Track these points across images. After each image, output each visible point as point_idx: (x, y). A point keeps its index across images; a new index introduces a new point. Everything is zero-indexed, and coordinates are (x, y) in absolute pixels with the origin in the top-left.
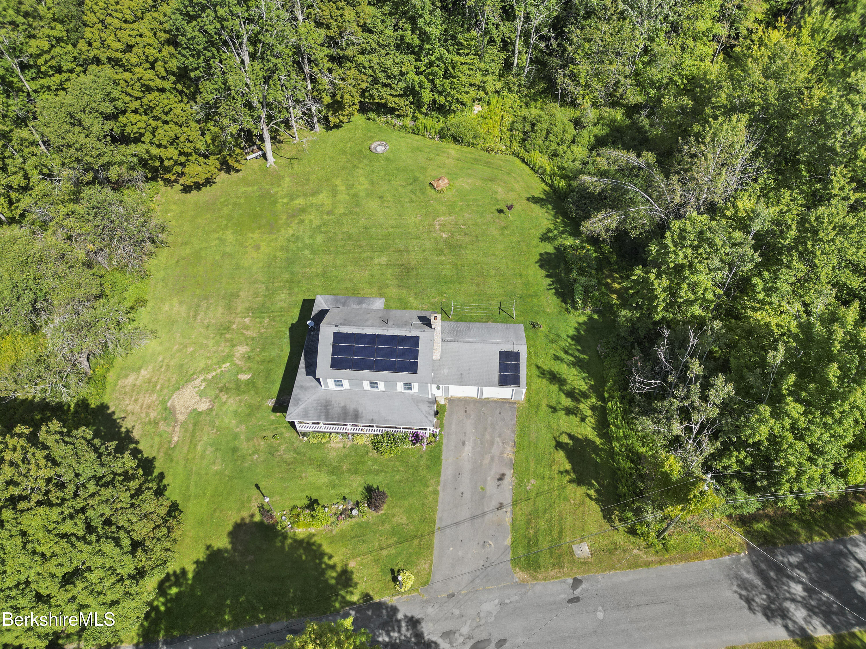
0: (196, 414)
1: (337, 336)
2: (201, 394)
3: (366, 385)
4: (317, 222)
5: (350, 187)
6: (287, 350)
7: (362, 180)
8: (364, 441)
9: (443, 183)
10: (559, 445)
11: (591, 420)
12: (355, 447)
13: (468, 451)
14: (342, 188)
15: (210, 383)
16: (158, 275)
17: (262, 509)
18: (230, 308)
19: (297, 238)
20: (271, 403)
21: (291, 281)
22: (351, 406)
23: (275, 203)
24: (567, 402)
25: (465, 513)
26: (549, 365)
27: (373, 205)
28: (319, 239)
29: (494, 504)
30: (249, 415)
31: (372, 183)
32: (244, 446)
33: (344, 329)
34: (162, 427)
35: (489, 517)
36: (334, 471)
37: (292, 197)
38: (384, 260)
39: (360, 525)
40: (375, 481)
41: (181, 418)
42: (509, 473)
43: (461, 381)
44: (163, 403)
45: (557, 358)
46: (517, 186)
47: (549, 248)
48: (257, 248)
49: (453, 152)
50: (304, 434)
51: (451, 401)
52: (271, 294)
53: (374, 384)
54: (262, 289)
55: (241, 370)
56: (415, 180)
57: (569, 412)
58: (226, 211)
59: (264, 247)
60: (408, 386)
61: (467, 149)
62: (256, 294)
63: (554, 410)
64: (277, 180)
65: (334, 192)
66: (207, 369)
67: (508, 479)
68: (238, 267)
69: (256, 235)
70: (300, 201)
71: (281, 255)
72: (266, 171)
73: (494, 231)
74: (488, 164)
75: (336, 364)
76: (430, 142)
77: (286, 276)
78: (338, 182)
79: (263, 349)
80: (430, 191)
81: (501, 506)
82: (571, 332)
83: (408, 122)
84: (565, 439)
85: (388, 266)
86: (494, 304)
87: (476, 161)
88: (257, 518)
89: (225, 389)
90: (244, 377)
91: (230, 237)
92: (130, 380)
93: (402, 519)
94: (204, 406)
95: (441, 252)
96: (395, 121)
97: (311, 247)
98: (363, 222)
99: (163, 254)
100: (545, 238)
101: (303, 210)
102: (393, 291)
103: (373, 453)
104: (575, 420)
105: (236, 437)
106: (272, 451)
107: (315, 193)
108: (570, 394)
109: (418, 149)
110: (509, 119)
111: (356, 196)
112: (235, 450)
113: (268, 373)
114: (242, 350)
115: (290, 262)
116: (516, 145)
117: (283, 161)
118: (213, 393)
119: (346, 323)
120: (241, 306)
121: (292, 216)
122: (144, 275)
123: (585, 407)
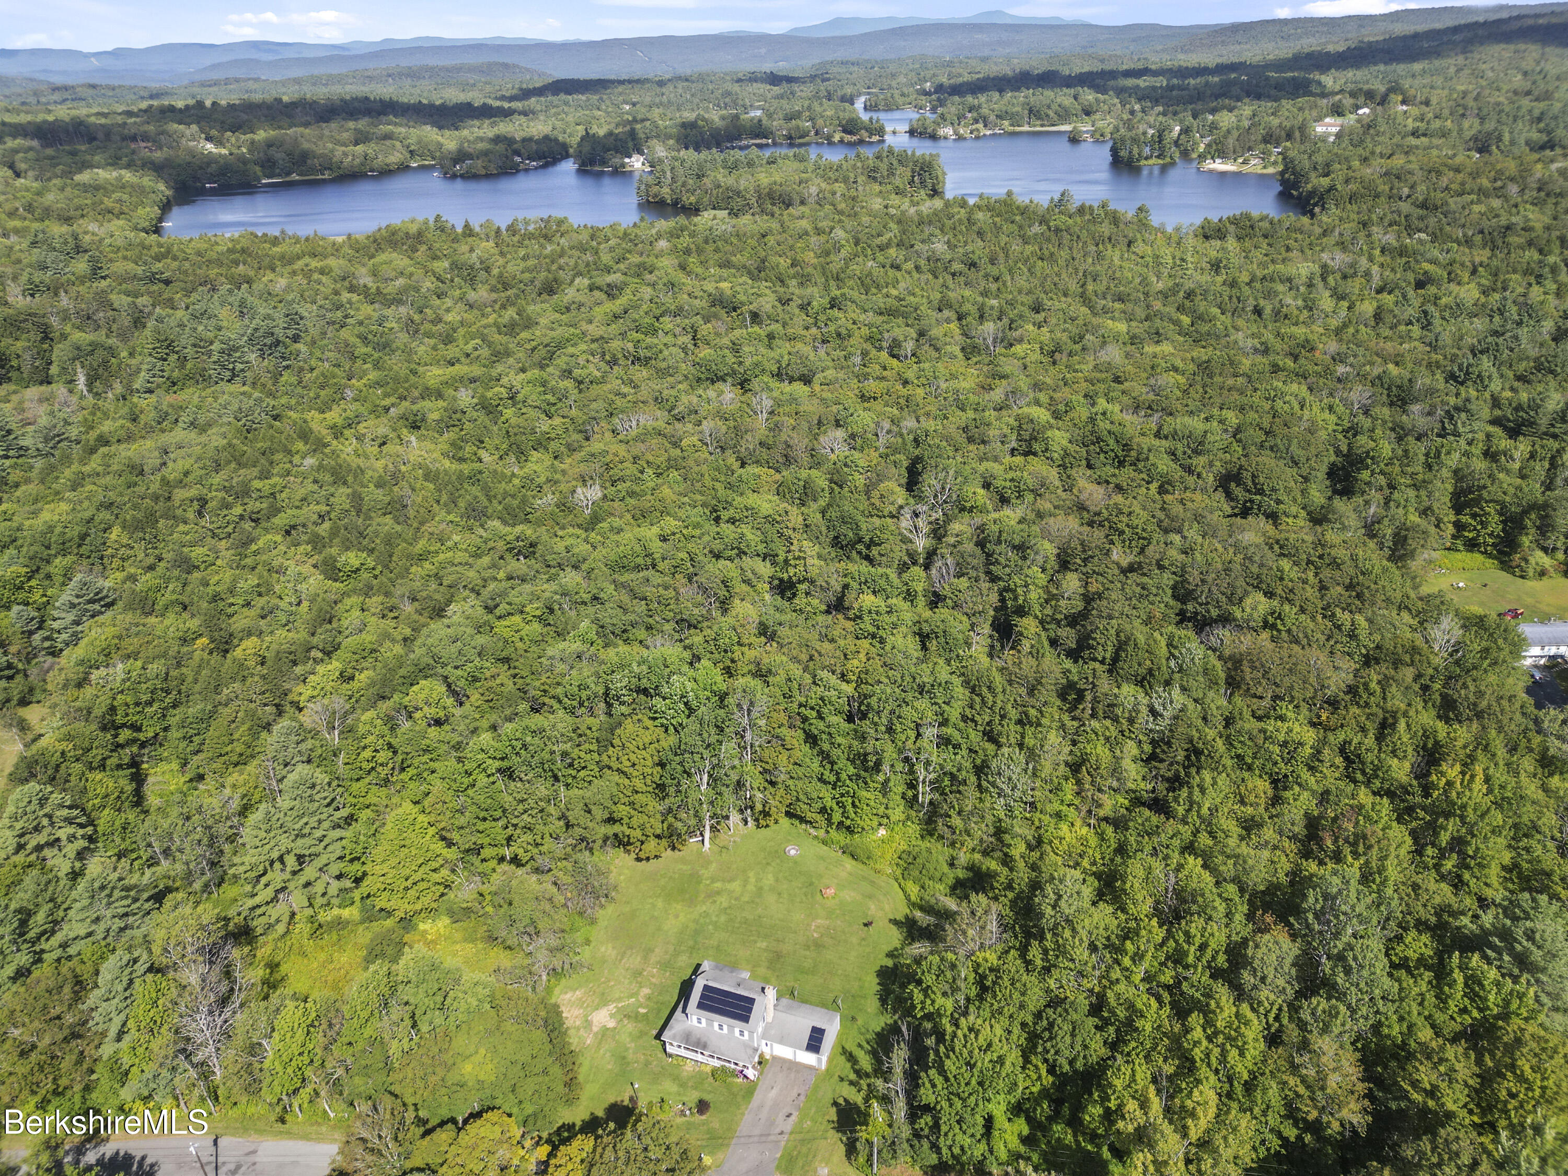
0: (605, 1031)
1: (706, 987)
2: (612, 1016)
3: (716, 1025)
4: (725, 905)
5: (759, 880)
6: (676, 998)
7: (770, 876)
8: (708, 1069)
9: (830, 892)
10: (835, 1104)
11: (863, 1094)
12: (700, 1073)
13: (773, 1094)
14: (752, 880)
15: (619, 1009)
16: (602, 923)
17: (631, 1099)
18: (645, 958)
19: (706, 914)
20: (654, 1032)
21: (693, 948)
22: (704, 1039)
23: (699, 882)
24: (853, 1076)
25: (757, 1132)
26: (851, 1047)
27: (771, 899)
28: (723, 918)
29: (778, 1130)
30: (640, 1037)
31: (777, 880)
32: (630, 1056)
33: (711, 984)
34: (582, 1032)
35: (772, 1138)
36: (683, 1085)
37: (713, 880)
38: (764, 944)
39: (689, 1123)
40: (707, 1097)
41: (595, 1029)
42: (795, 1114)
43: (782, 1041)
44: (586, 1016)
45: (860, 1046)
46: (887, 907)
47: (890, 963)
48: (677, 916)
49: (848, 866)
50: (670, 1056)
51: (774, 1058)
52: (677, 954)
53: (721, 1027)
54: (671, 948)
55: (641, 1006)
56: (811, 884)
57: (852, 1083)
58: (663, 882)
59: (682, 915)
60: (742, 1033)
61: (861, 866)
62: (666, 952)
63: (842, 1079)
64: (707, 862)
65: (746, 882)
66: (619, 999)
67: (793, 1118)
68: (659, 929)
69: (679, 907)
70: (718, 885)
71: (692, 926)
72: (700, 854)
73: (854, 940)
74: (872, 883)
75: (701, 1006)
76: (833, 854)
77: (691, 943)
78: (751, 874)
79: (660, 994)
80: (819, 896)
81: (782, 1133)
82: (878, 1029)
83: (821, 833)
84: (841, 1101)
85: (765, 950)
86: (831, 996)
87: (864, 878)
88: (626, 1103)
89: (627, 1016)
90: (643, 1011)
91: (660, 904)
92: (568, 996)
93: (716, 1125)
94: (611, 1024)
95: (807, 947)
96: (812, 831)
97: (715, 924)
98: (760, 911)
99: (610, 909)
100: (890, 955)
101: (718, 893)
102: (762, 971)
103: (711, 1079)
104: (853, 1089)
105: (627, 1049)
106: (647, 1064)
107: (731, 880)
108: (857, 1072)
109: (822, 858)
110: (903, 846)
111: (761, 888)
112: (624, 1058)
113: (659, 1011)
114: (646, 991)
115: (697, 932)
116: (899, 872)
117: (716, 848)
118: (619, 1017)
119: (714, 980)
120: (653, 959)
121: (709, 896)
122: (593, 921)
123: (864, 1083)
